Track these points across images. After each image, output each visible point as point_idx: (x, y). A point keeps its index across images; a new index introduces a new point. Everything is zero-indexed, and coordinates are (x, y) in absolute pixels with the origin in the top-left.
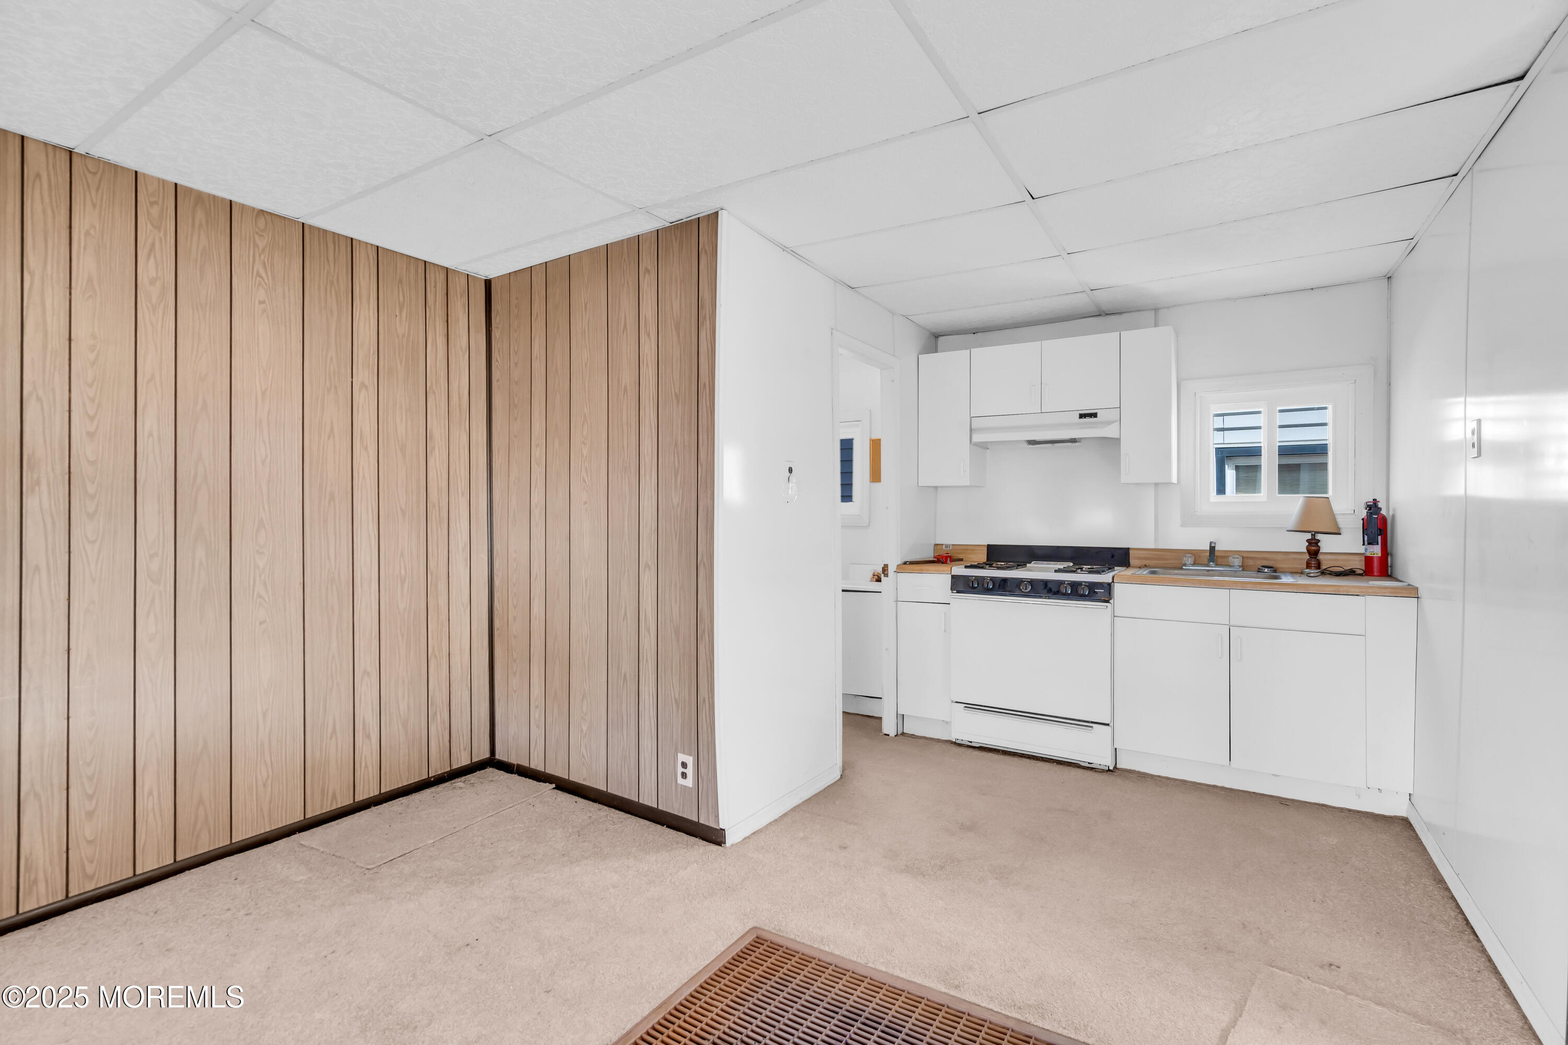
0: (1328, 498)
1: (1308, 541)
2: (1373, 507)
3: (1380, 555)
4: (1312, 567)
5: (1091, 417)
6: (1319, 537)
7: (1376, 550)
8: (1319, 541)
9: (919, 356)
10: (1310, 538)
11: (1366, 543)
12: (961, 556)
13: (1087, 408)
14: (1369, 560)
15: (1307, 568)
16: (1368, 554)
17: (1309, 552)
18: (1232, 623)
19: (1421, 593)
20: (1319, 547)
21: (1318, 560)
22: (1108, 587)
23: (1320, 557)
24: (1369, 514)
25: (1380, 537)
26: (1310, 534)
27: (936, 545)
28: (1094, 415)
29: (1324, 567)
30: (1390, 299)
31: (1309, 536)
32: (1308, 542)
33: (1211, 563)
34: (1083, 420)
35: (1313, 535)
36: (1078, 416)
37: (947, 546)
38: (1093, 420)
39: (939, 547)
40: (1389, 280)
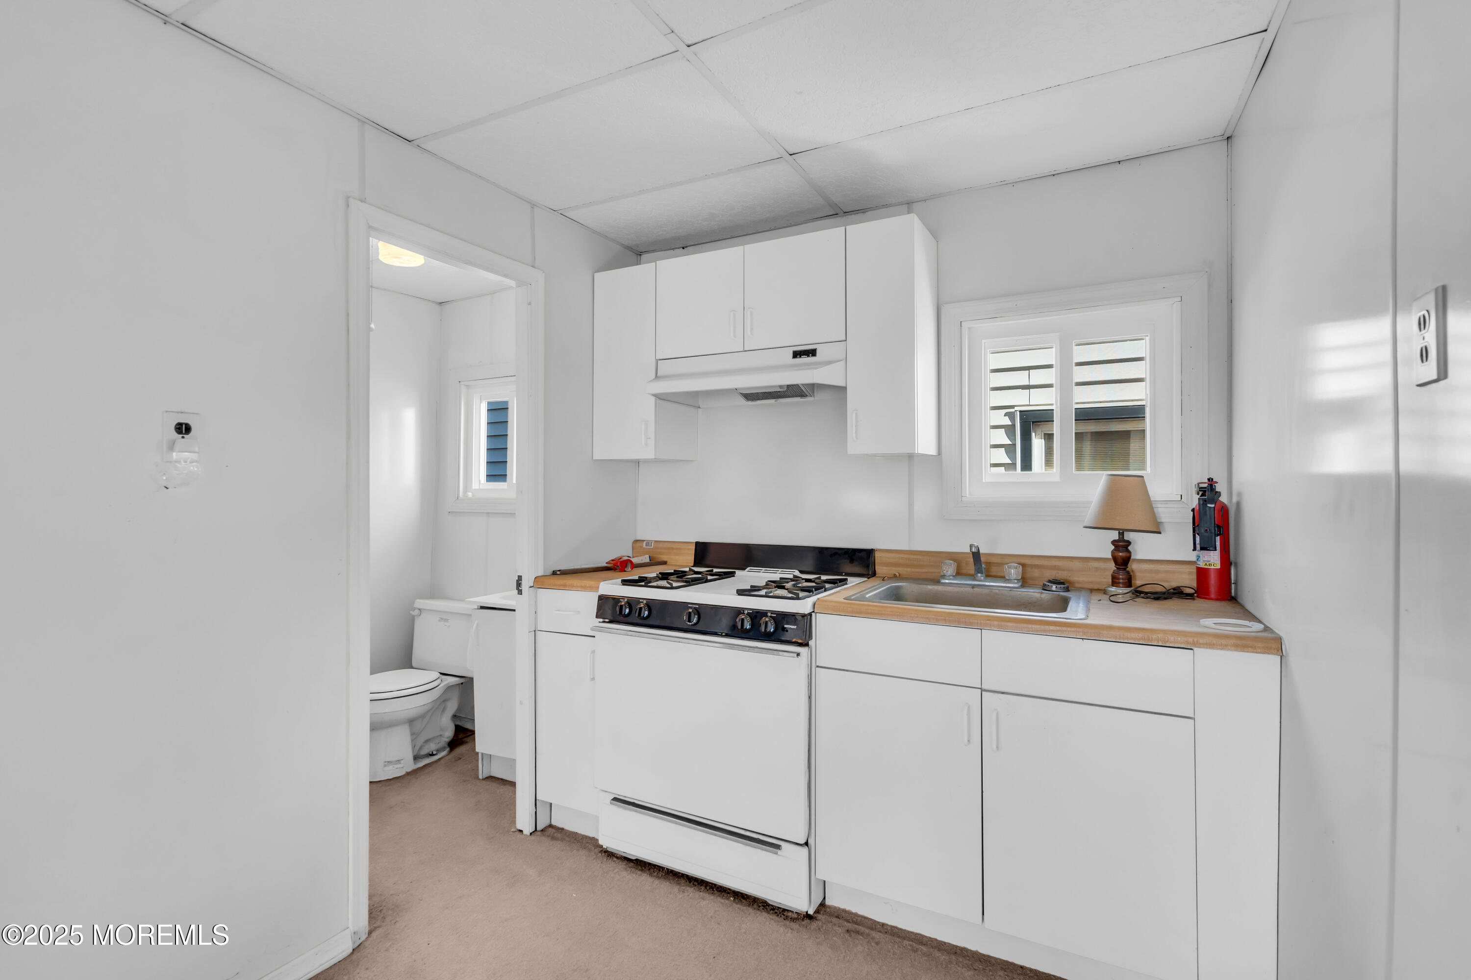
0: (1142, 477)
1: (1114, 542)
2: (1208, 491)
3: (1218, 566)
4: (1119, 583)
5: (808, 356)
6: (1128, 536)
7: (1213, 559)
8: (1129, 543)
9: (595, 274)
10: (1117, 538)
11: (1198, 547)
12: (664, 558)
13: (804, 342)
14: (1202, 573)
15: (1113, 585)
16: (1202, 565)
17: (1115, 558)
18: (984, 687)
19: (1287, 645)
20: (1129, 552)
21: (1128, 573)
22: (805, 621)
23: (1133, 566)
24: (1202, 503)
25: (1218, 538)
26: (1118, 531)
27: (636, 541)
28: (812, 353)
29: (1138, 582)
30: (1230, 171)
31: (1115, 535)
32: (1113, 545)
33: (979, 575)
34: (798, 360)
35: (1121, 534)
36: (791, 355)
37: (648, 543)
38: (811, 359)
39: (639, 544)
40: (1230, 140)
